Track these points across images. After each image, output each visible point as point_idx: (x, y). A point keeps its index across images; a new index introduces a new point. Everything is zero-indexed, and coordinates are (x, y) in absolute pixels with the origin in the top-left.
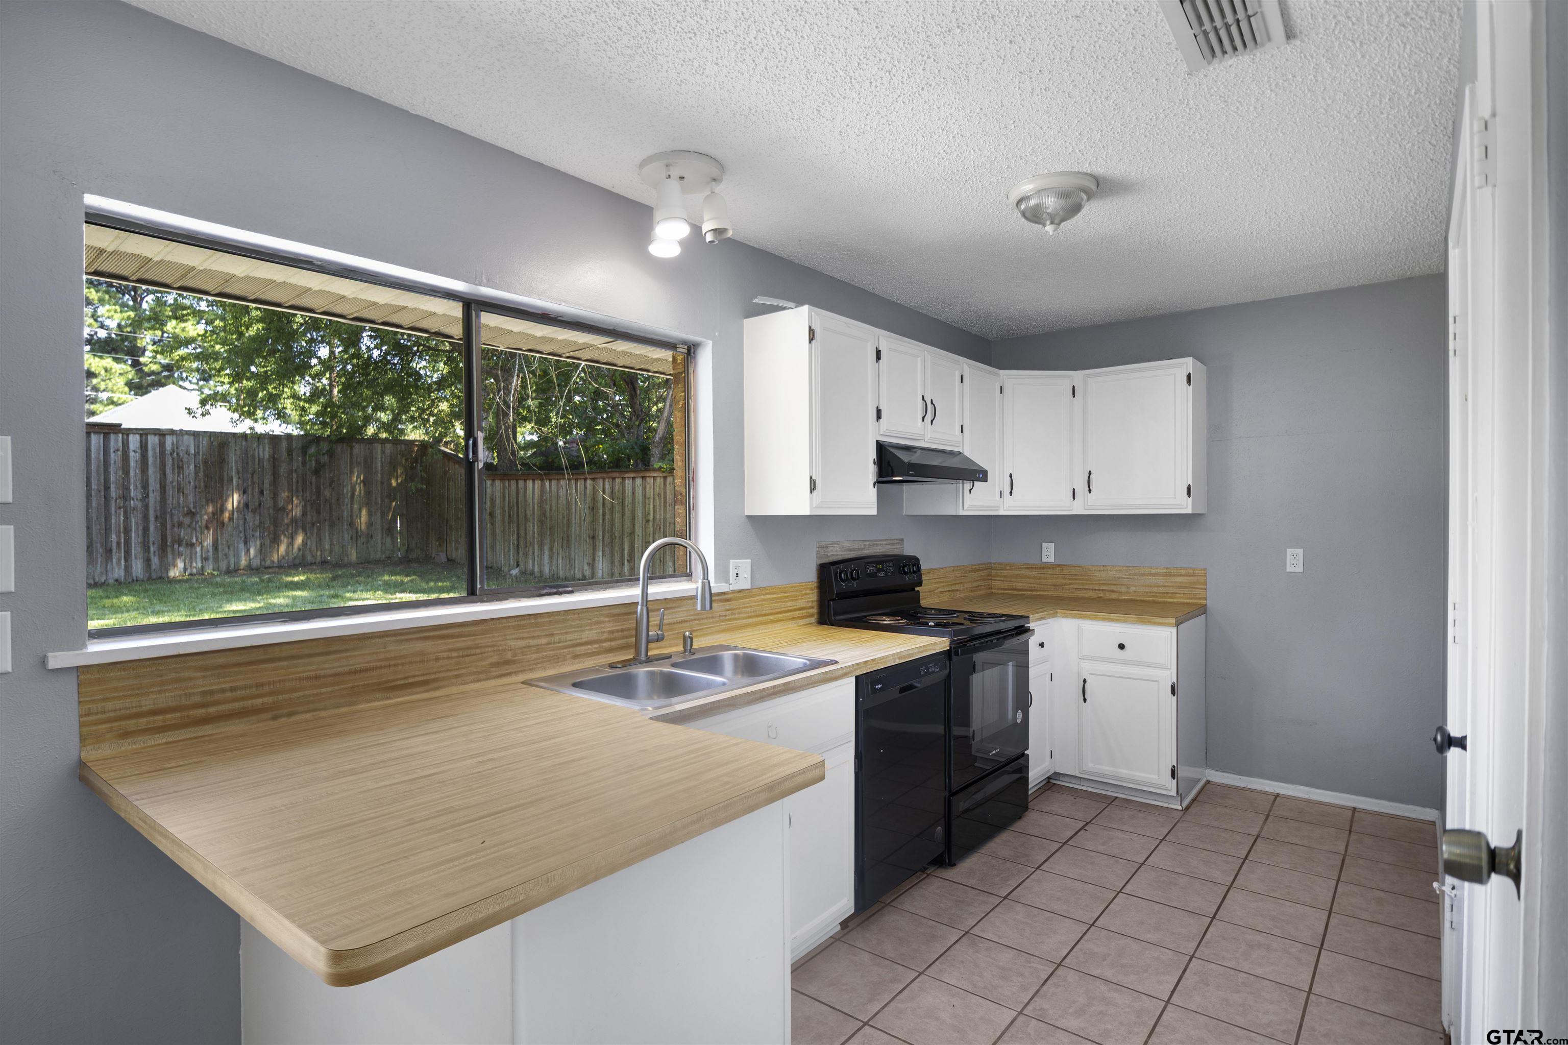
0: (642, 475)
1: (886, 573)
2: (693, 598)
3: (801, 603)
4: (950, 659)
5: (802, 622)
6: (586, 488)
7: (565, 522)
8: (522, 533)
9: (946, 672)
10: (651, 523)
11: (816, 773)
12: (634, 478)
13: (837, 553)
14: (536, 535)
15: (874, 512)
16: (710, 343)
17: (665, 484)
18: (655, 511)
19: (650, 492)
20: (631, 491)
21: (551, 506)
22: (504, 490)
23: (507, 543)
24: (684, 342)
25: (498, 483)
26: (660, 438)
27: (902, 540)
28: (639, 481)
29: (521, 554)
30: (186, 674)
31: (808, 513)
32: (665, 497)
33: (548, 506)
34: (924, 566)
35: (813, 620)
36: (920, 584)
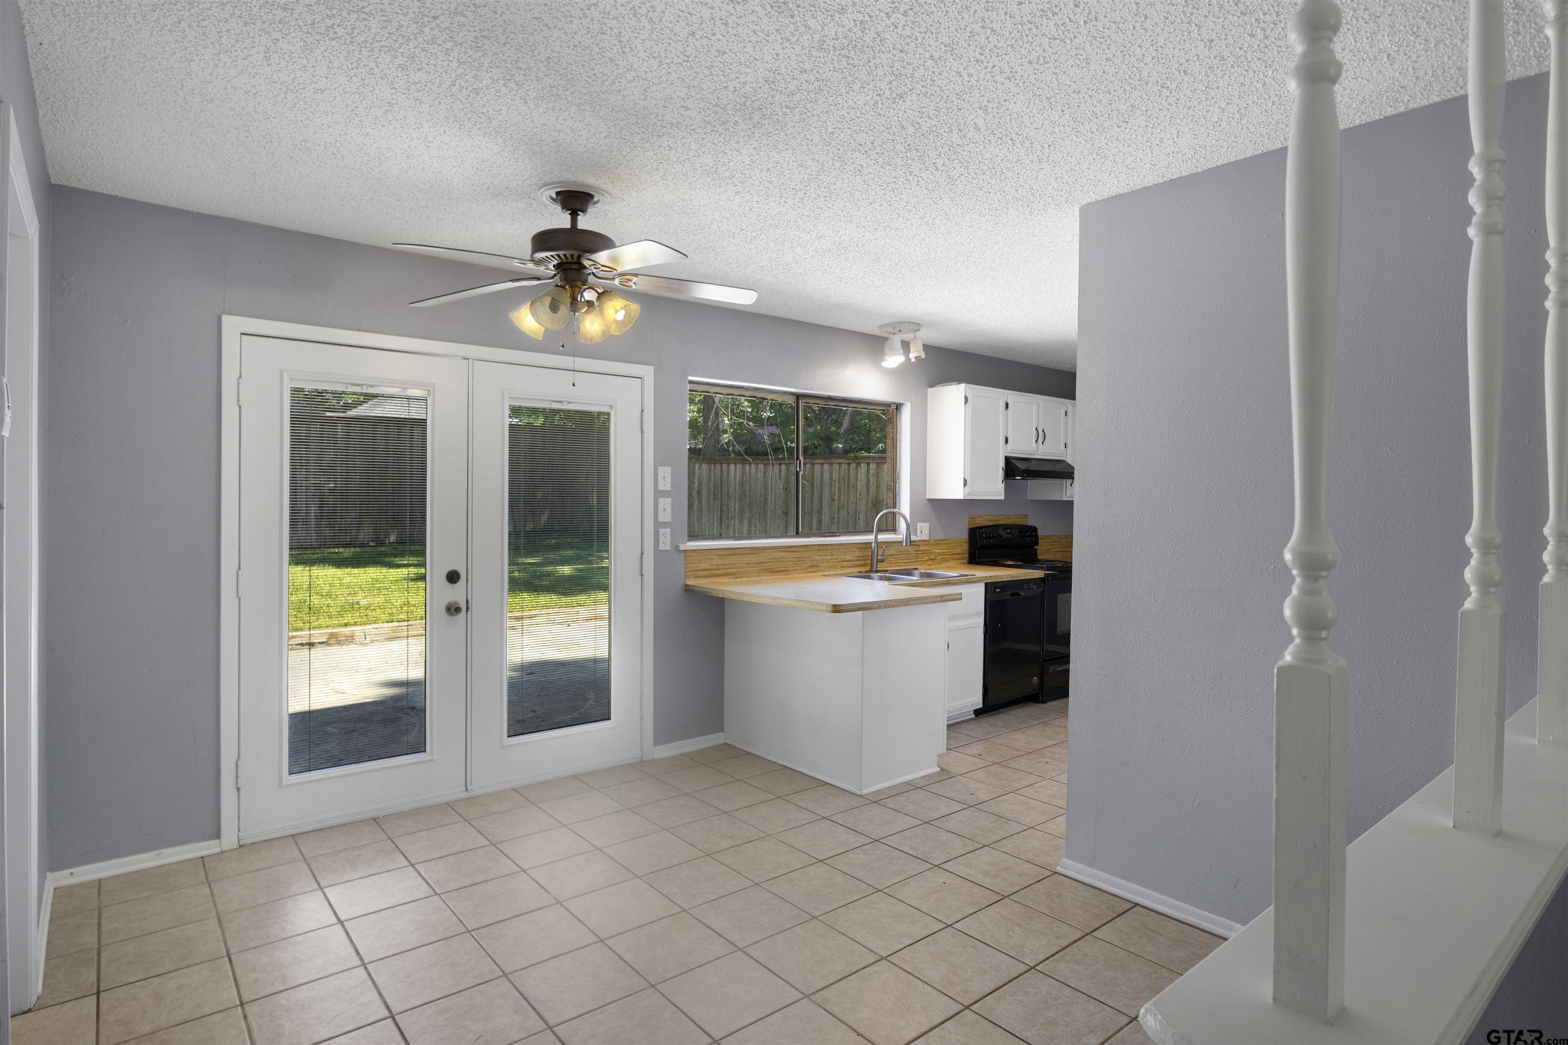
0: (829, 461)
1: (1013, 535)
2: (902, 542)
3: (958, 550)
4: (1044, 583)
5: (958, 562)
6: (780, 471)
7: (762, 500)
8: (725, 508)
9: (1042, 589)
10: (836, 502)
11: (959, 596)
12: (822, 464)
13: (981, 522)
14: (737, 510)
15: (1003, 498)
16: (909, 404)
17: (849, 470)
18: (840, 492)
19: (835, 476)
20: (819, 475)
21: (750, 486)
22: (710, 472)
23: (711, 517)
24: (894, 403)
25: (705, 466)
26: (844, 431)
27: (1026, 516)
28: (826, 467)
29: (723, 526)
30: (712, 557)
31: (962, 498)
32: (849, 481)
33: (748, 486)
34: (1040, 533)
35: (965, 561)
36: (1037, 544)
